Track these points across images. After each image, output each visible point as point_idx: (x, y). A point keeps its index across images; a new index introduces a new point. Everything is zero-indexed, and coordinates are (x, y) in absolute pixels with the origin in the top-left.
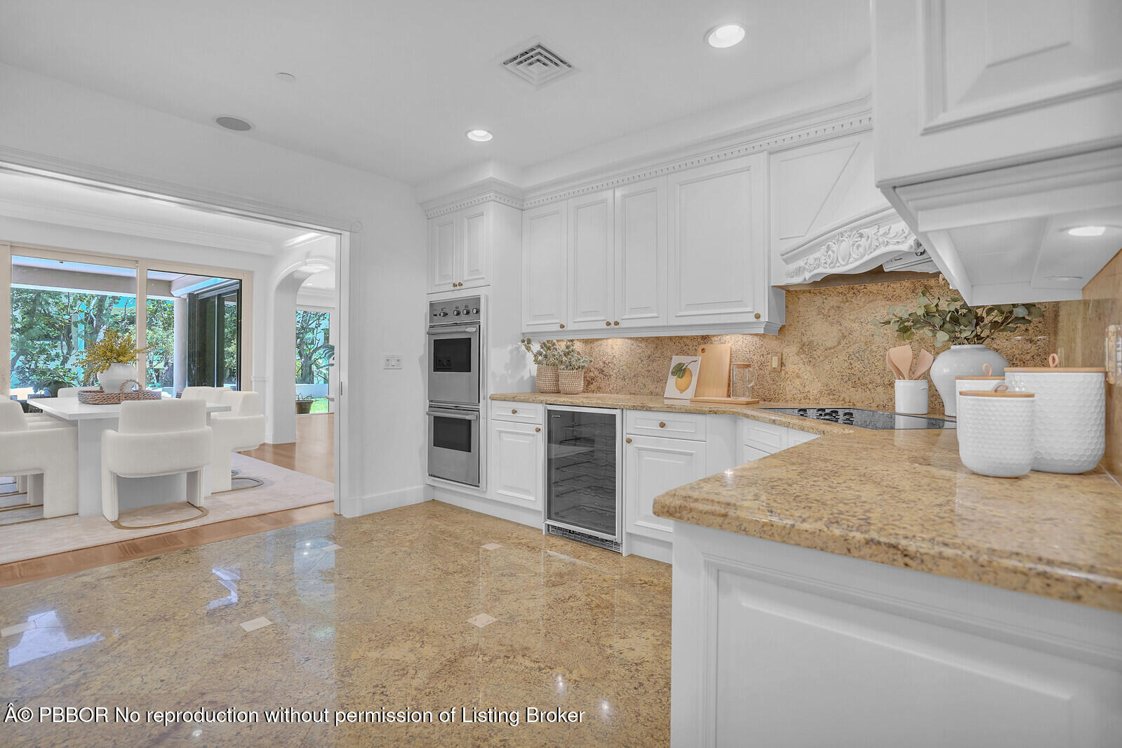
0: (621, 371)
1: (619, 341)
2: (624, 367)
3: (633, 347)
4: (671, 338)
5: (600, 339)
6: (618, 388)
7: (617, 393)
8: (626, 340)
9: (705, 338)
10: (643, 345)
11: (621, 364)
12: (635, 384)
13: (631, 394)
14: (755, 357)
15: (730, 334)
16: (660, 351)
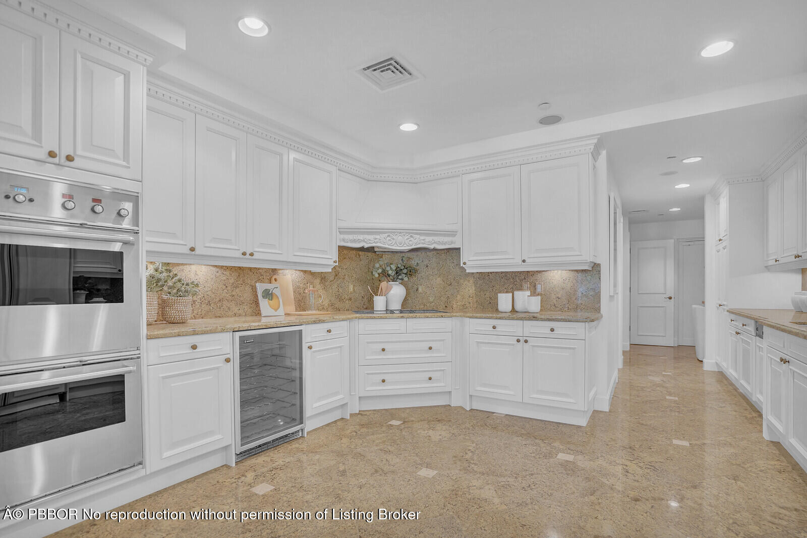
0: (205, 296)
1: (204, 269)
2: (209, 293)
3: (218, 274)
4: (250, 269)
5: (182, 264)
6: (203, 313)
7: (202, 318)
8: (212, 268)
9: (274, 271)
10: (228, 273)
11: (206, 289)
12: (220, 308)
13: (216, 317)
14: (301, 285)
15: (289, 269)
16: (242, 279)
